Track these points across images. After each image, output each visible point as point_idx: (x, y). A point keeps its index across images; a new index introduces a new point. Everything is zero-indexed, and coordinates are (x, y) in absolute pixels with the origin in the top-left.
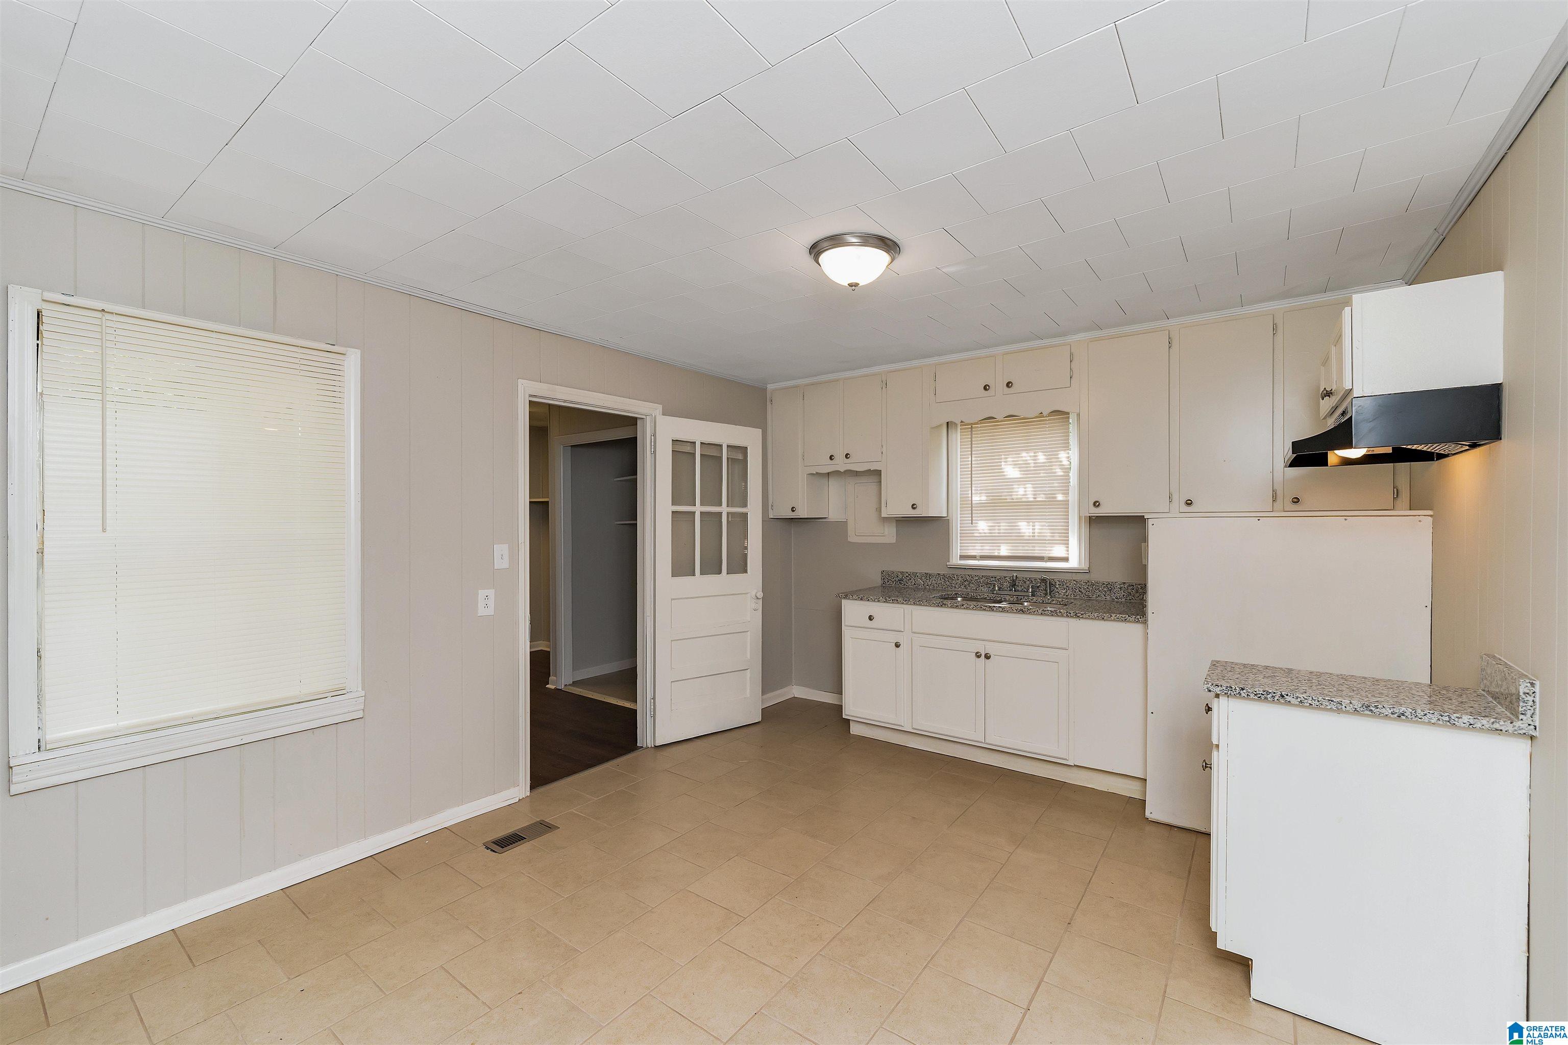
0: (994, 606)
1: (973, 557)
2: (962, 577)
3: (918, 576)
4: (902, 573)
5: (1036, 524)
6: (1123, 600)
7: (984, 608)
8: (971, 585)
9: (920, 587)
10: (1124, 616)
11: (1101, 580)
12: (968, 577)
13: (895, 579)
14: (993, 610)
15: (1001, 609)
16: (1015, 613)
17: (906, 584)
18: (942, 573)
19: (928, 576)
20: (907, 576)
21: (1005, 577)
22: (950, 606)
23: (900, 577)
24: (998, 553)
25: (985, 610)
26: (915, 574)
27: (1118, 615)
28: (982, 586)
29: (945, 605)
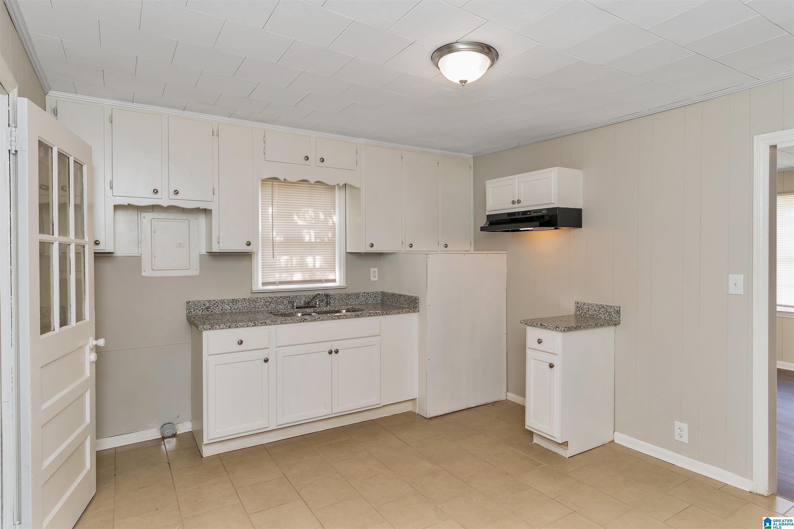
0: (341, 315)
1: (274, 283)
2: (264, 299)
3: (225, 303)
4: (209, 301)
5: (317, 257)
6: (364, 303)
7: (334, 317)
8: (272, 305)
9: (227, 311)
10: (408, 310)
11: (353, 292)
12: (269, 299)
13: (202, 307)
14: (340, 318)
15: (345, 317)
16: (354, 317)
17: (213, 311)
18: (247, 297)
19: (234, 301)
20: (214, 304)
21: (296, 296)
22: (310, 320)
23: (207, 305)
24: (291, 279)
25: (334, 319)
26: (223, 302)
27: (406, 310)
28: (279, 305)
29: (306, 320)
